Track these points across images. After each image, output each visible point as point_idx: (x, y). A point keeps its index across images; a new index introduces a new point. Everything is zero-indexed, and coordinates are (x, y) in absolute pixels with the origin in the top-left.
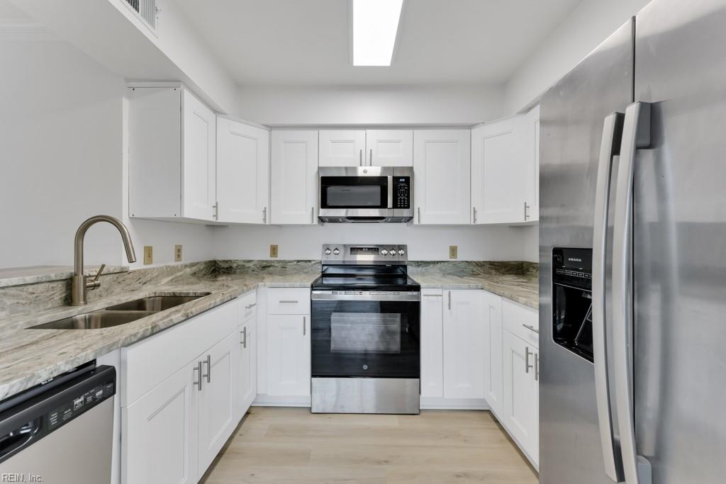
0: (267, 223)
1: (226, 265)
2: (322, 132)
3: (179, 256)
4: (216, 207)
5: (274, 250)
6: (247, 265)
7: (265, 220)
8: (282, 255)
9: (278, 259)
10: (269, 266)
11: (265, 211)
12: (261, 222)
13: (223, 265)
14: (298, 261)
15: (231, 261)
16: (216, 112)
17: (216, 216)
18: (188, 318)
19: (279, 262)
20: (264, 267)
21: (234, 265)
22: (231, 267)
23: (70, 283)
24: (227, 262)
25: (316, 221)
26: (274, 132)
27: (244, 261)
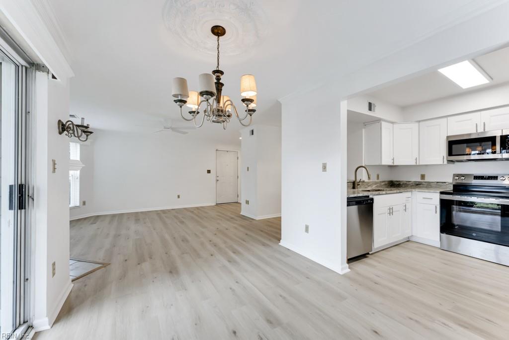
0: (418, 164)
1: (398, 183)
2: (449, 118)
3: (378, 178)
4: (393, 159)
5: (423, 177)
6: (408, 183)
7: (416, 163)
8: (427, 179)
9: (425, 181)
10: (420, 184)
11: (416, 159)
12: (414, 164)
13: (396, 183)
14: (437, 182)
15: (399, 181)
16: (393, 123)
17: (393, 163)
18: (386, 194)
19: (426, 182)
20: (417, 185)
21: (401, 183)
22: (400, 184)
23: (354, 183)
24: (398, 181)
25: (446, 162)
26: (421, 123)
27: (407, 182)
